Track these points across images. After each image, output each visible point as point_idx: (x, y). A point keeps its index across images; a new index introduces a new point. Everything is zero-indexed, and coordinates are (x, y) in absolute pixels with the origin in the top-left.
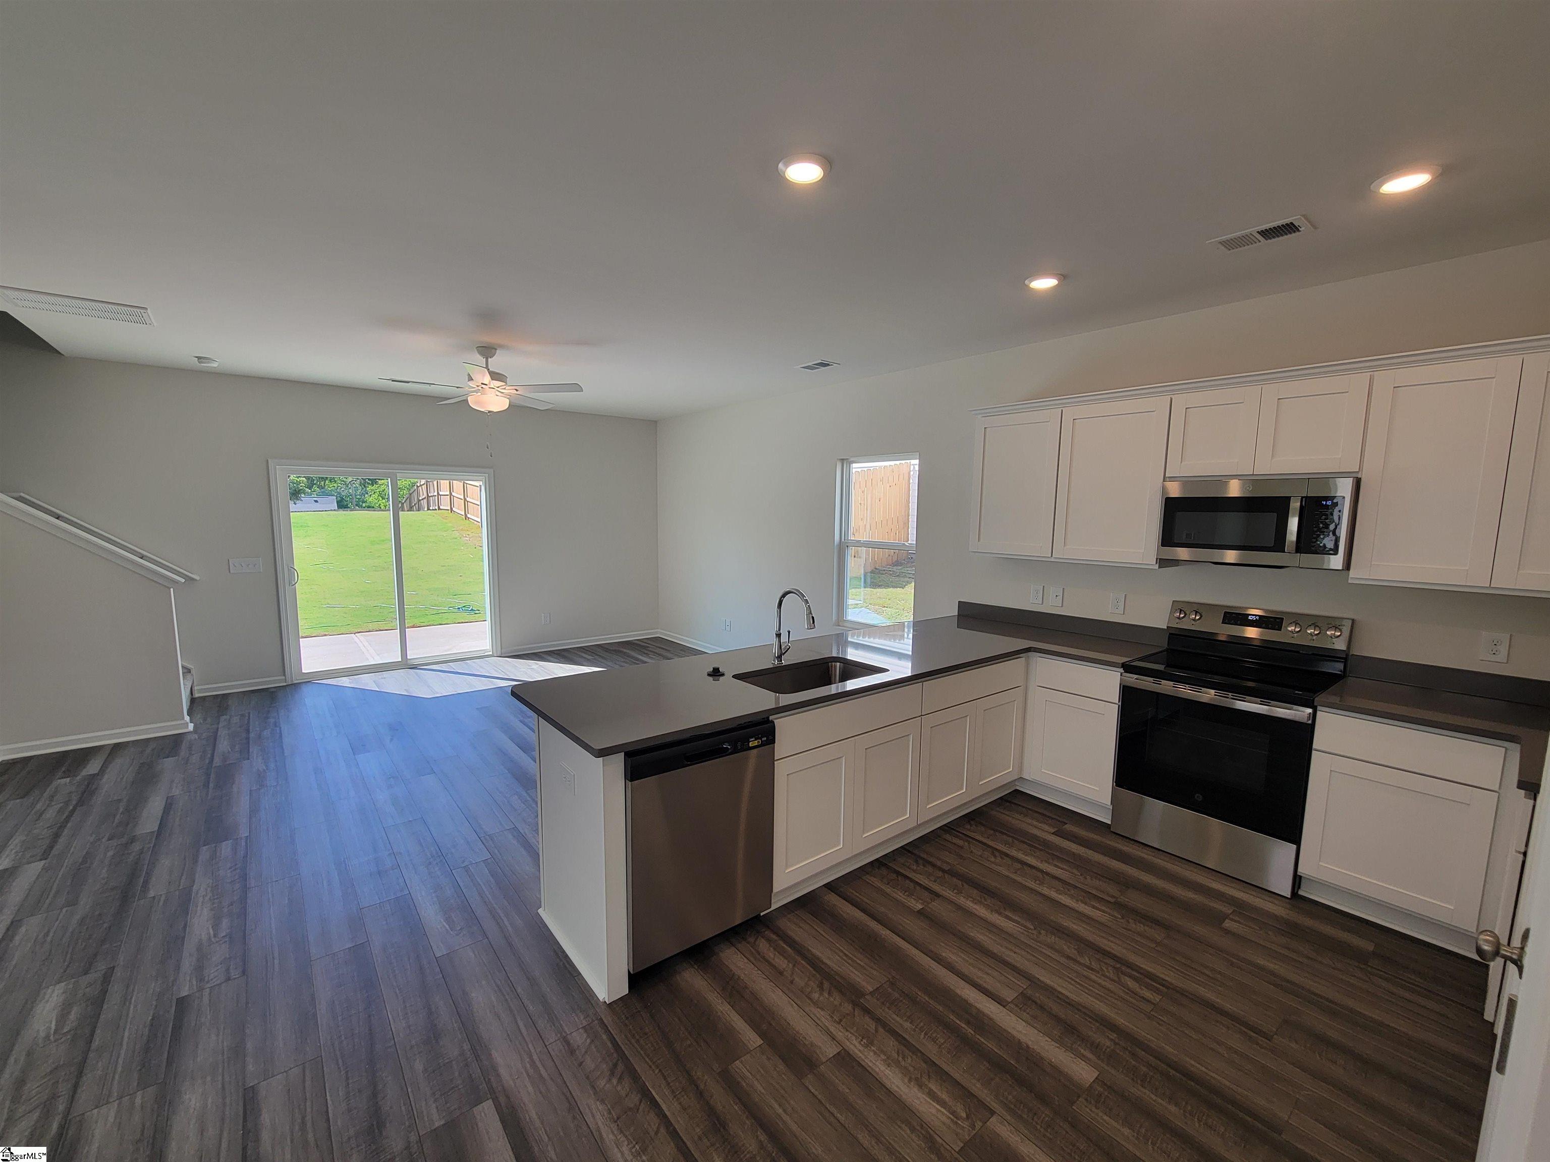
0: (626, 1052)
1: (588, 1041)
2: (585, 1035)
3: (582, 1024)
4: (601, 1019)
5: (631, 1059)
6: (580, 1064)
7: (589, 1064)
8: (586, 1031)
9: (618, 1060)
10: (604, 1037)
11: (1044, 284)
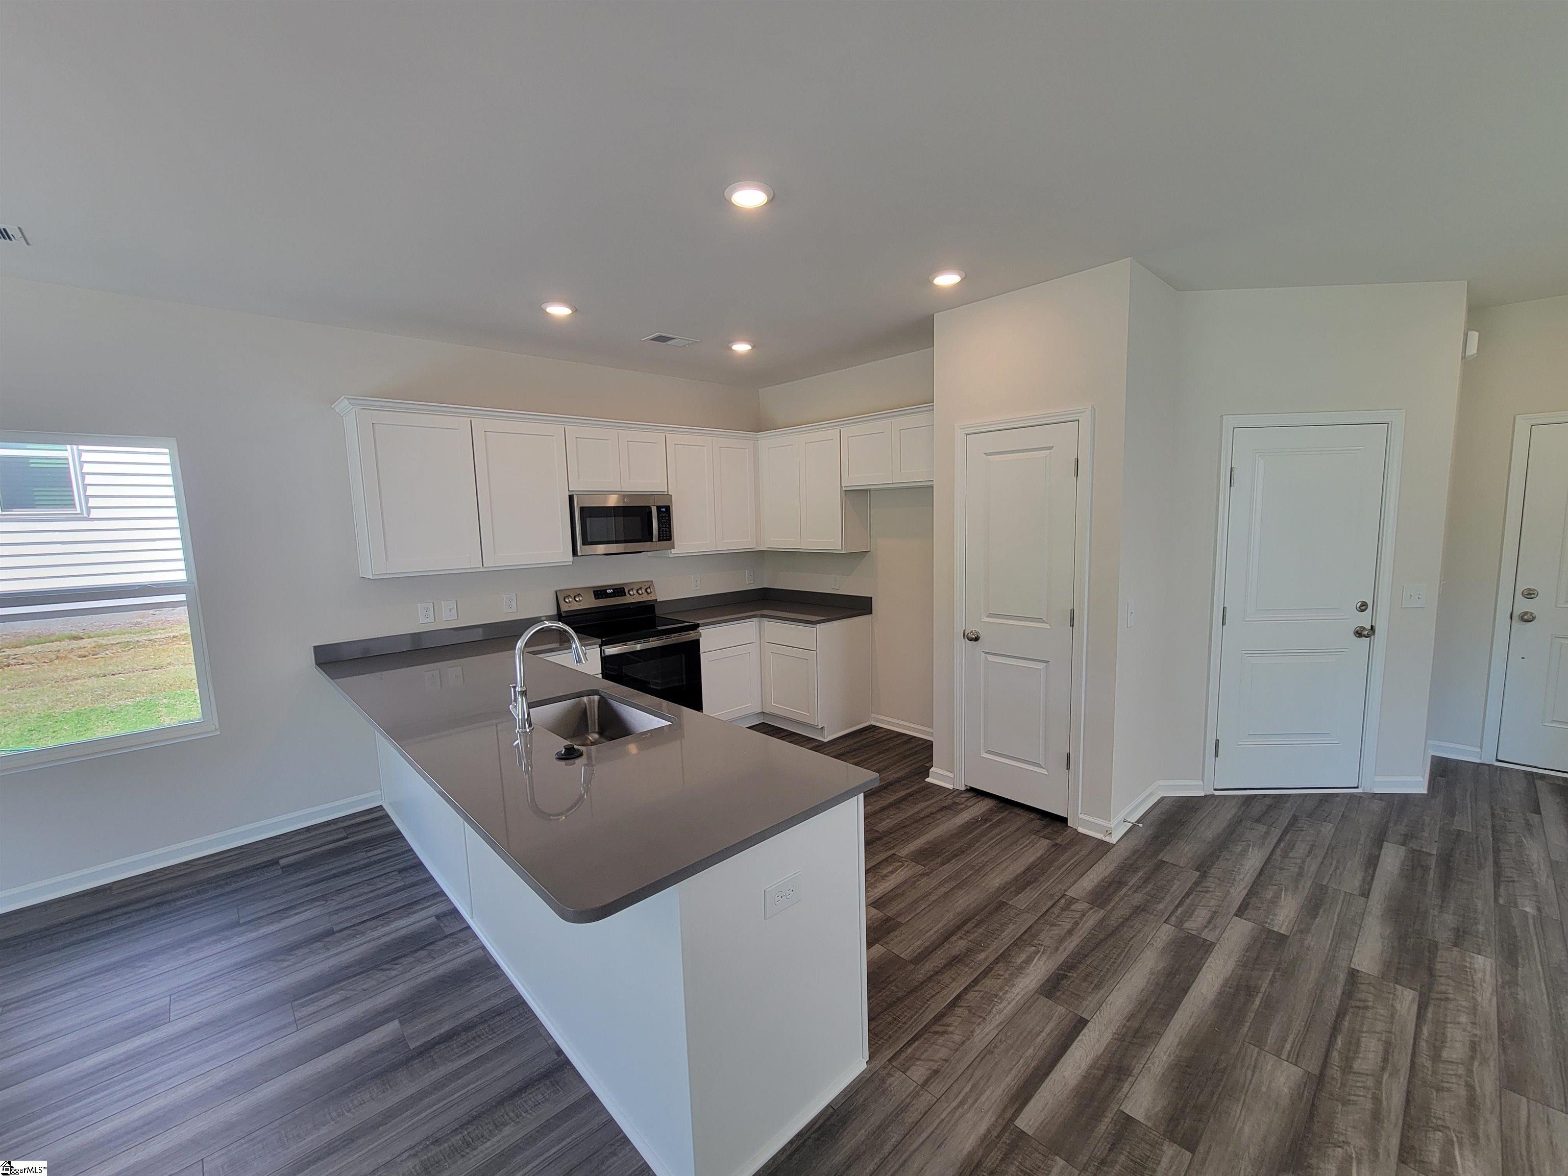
0: (920, 1028)
1: (918, 1063)
2: (913, 1068)
3: (901, 1075)
4: (889, 1060)
5: (925, 1023)
6: (946, 1060)
7: (943, 1053)
8: (908, 1069)
9: (929, 1032)
10: (909, 1050)
11: (559, 311)
